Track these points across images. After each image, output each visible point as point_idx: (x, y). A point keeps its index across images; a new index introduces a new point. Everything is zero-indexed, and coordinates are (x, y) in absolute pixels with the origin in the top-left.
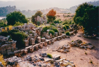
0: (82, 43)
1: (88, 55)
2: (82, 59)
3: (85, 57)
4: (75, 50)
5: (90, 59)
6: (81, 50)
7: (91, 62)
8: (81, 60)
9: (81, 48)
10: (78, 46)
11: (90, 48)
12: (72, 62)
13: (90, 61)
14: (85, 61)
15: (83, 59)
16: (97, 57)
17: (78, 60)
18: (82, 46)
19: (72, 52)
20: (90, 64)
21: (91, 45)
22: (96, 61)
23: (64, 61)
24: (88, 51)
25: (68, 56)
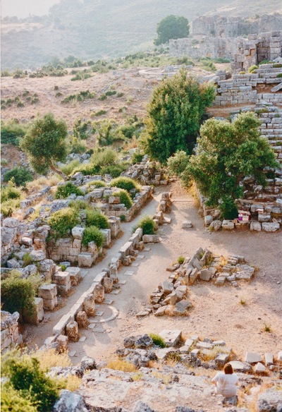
0: (215, 265)
1: (251, 306)
2: (239, 327)
3: (246, 316)
4: (205, 294)
5: (259, 319)
6: (225, 294)
7: (268, 330)
8: (239, 330)
9: (219, 285)
10: (208, 279)
11: (246, 280)
12: (221, 342)
13: (263, 327)
14: (249, 328)
15: (241, 323)
16: (277, 308)
17: (232, 332)
18: (220, 279)
19: (202, 307)
20: (266, 335)
21: (245, 266)
22: (277, 323)
23: (198, 344)
24: (246, 292)
25: (198, 326)
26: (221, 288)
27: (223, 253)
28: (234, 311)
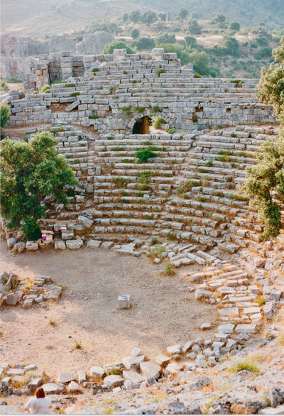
0: (22, 288)
1: (61, 326)
2: (50, 348)
3: (57, 336)
4: (13, 319)
5: (70, 337)
6: (34, 316)
7: (79, 347)
8: (50, 351)
9: (27, 308)
10: (15, 303)
11: (54, 300)
12: (33, 366)
13: (74, 345)
14: (60, 348)
15: (52, 344)
16: (86, 324)
17: (43, 354)
18: (28, 301)
19: (11, 333)
20: (77, 353)
21: (52, 286)
22: (88, 339)
23: (8, 372)
24: (54, 312)
25: (7, 353)
26: (29, 311)
27: (29, 276)
28: (43, 332)
